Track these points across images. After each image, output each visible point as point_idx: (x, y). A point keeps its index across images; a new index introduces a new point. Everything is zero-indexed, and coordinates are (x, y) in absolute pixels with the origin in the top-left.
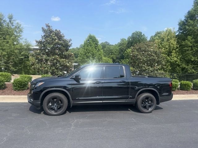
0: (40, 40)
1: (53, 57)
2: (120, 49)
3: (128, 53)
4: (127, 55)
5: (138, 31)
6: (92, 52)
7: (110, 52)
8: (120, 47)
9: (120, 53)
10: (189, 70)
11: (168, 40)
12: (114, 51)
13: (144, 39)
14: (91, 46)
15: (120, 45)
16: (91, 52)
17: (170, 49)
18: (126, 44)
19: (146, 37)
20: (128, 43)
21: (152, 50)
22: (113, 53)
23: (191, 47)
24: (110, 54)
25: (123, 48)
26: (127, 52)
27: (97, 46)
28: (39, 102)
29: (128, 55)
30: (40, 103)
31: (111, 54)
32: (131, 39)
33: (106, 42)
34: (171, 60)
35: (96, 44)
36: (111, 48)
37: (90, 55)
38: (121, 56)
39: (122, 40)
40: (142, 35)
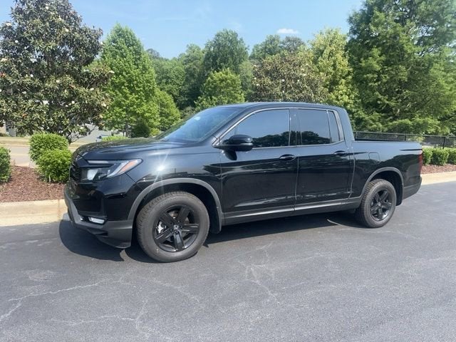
0: (8, 24)
1: (58, 81)
2: (187, 70)
3: (215, 82)
4: (213, 86)
5: (228, 30)
6: (127, 74)
7: (163, 78)
8: (187, 66)
9: (187, 80)
10: (371, 125)
11: (331, 54)
12: (171, 75)
13: (242, 49)
14: (123, 56)
15: (189, 60)
16: (124, 73)
17: (334, 76)
18: (202, 60)
19: (246, 46)
20: (207, 58)
21: (304, 75)
22: (170, 81)
23: (378, 73)
24: (164, 81)
25: (194, 69)
26: (212, 78)
27: (139, 59)
28: (127, 224)
29: (216, 87)
30: (131, 227)
31: (167, 83)
32: (212, 49)
33: (152, 50)
34: (338, 100)
35: (138, 53)
36: (165, 67)
37: (123, 80)
38: (190, 89)
39: (190, 48)
40: (239, 40)
